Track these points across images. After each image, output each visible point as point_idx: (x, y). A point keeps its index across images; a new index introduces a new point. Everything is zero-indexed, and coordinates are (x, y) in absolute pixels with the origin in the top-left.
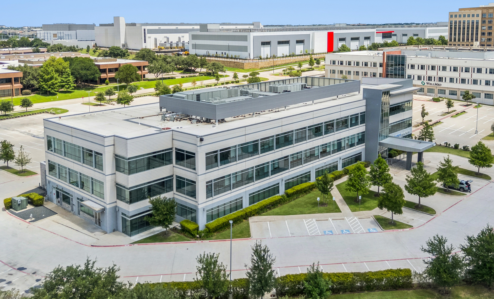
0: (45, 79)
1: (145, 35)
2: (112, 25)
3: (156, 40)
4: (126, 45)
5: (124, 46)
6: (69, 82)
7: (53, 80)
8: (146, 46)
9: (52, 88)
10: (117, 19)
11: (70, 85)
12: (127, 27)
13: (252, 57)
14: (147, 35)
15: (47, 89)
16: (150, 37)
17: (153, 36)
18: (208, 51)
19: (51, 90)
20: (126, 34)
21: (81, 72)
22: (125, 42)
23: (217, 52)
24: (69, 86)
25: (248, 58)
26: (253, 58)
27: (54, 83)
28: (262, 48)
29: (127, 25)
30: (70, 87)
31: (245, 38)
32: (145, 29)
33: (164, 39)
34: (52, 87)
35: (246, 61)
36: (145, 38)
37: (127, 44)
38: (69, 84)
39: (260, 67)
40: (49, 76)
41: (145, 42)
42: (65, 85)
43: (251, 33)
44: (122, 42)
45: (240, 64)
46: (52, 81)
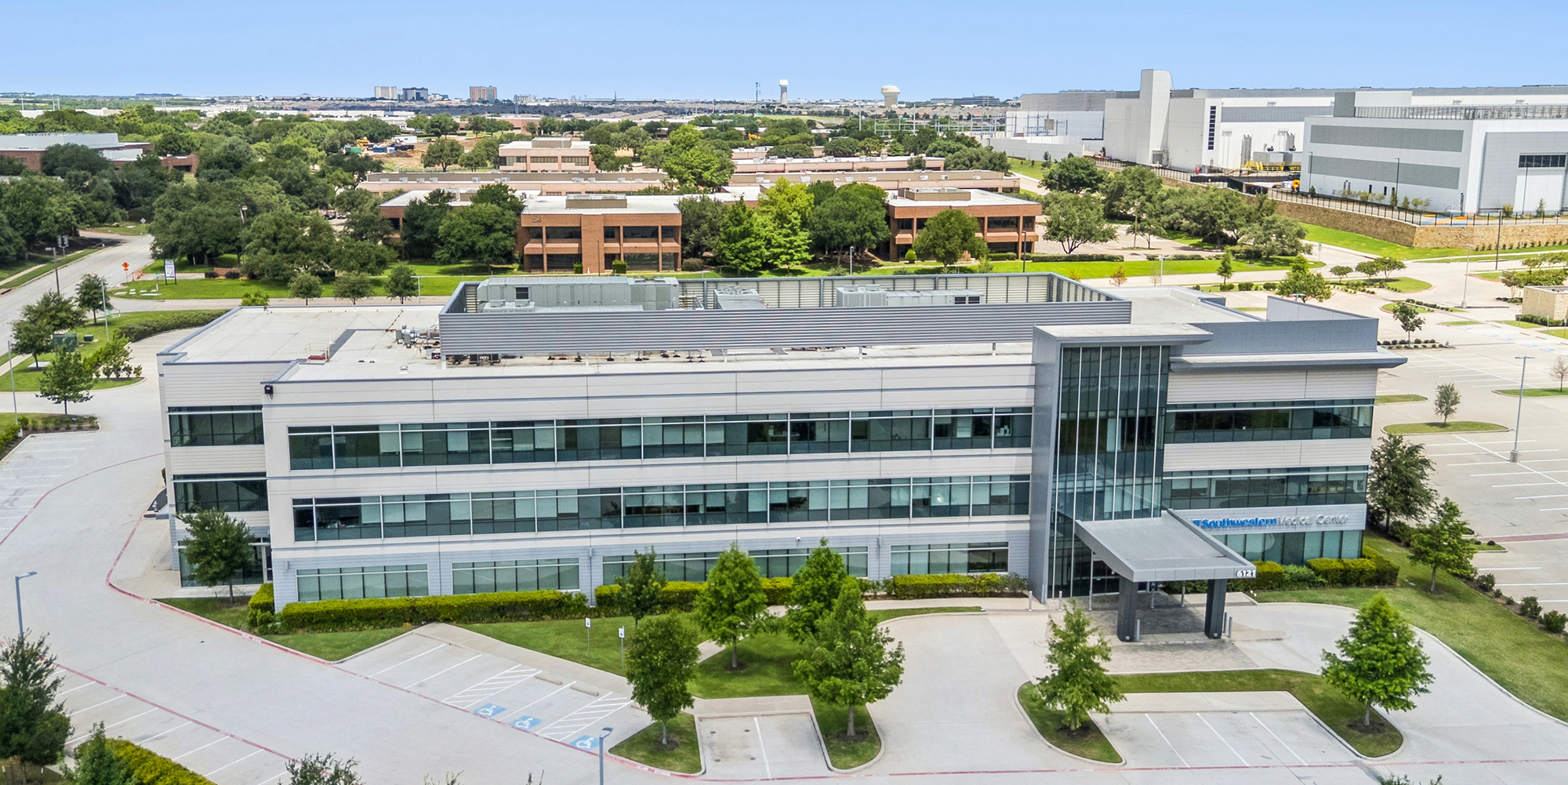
0: (730, 234)
1: (1212, 126)
2: (1135, 95)
3: (1248, 142)
4: (1165, 156)
5: (1158, 156)
6: (790, 248)
7: (748, 240)
8: (1212, 161)
9: (744, 260)
10: (1147, 75)
11: (791, 254)
12: (1174, 100)
13: (1471, 207)
14: (1221, 127)
15: (732, 260)
16: (1229, 133)
17: (1240, 129)
18: (1350, 180)
19: (741, 264)
20: (1168, 121)
21: (831, 221)
22: (1162, 146)
23: (1371, 186)
24: (788, 257)
25: (1455, 211)
26: (1475, 211)
27: (749, 246)
28: (1521, 179)
29: (1174, 94)
30: (792, 260)
31: (1454, 141)
32: (1213, 108)
33: (1277, 138)
34: (742, 255)
35: (1440, 220)
36: (1212, 135)
37: (1167, 152)
38: (790, 251)
39: (1478, 242)
40: (738, 229)
41: (1211, 148)
42: (782, 253)
43: (1475, 121)
44: (1155, 146)
45: (1405, 230)
46: (743, 242)
